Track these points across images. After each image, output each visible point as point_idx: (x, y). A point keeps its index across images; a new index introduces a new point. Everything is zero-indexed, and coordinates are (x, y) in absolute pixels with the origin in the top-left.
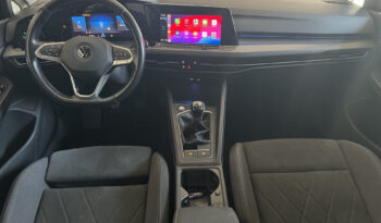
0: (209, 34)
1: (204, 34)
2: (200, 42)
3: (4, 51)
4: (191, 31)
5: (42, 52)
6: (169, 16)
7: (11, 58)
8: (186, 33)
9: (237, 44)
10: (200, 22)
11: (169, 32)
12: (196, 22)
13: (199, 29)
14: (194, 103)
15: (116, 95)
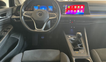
0: (80, 11)
1: (78, 11)
2: (76, 14)
3: (11, 16)
4: (73, 10)
5: (25, 14)
6: (66, 5)
7: (14, 18)
8: (72, 11)
9: (90, 14)
10: (77, 7)
11: (66, 11)
12: (75, 7)
13: (77, 9)
14: (78, 33)
15: (50, 29)
